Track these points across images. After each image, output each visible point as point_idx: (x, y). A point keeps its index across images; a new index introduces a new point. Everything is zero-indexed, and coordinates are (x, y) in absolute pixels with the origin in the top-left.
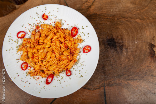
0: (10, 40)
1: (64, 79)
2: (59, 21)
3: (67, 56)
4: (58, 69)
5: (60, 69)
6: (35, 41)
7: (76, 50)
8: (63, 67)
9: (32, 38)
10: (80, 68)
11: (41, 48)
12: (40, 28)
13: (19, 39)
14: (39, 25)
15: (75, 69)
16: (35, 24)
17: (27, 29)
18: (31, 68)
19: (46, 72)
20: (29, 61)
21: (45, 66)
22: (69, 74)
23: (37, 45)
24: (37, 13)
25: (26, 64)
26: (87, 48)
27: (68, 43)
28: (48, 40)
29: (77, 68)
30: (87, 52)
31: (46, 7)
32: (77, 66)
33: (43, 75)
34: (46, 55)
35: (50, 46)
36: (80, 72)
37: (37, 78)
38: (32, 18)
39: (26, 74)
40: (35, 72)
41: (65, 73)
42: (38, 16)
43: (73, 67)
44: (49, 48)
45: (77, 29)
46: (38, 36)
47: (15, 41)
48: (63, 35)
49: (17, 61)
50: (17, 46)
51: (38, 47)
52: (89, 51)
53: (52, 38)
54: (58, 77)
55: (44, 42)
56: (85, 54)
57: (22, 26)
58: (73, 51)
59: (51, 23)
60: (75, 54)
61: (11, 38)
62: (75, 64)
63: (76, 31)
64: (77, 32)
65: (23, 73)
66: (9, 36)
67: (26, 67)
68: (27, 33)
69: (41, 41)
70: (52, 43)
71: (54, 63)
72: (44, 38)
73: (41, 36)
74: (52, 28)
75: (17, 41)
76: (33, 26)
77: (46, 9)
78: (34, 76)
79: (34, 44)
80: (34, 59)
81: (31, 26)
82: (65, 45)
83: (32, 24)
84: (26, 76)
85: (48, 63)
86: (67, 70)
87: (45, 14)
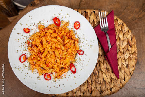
0: (19, 70)
1: (81, 59)
2: (39, 24)
3: (69, 42)
4: (71, 56)
5: (73, 56)
6: (38, 53)
7: (71, 33)
8: (73, 52)
9: (33, 53)
10: (85, 42)
11: (47, 54)
12: (31, 42)
13: (24, 62)
14: (28, 40)
15: (82, 46)
16: (25, 43)
17: (22, 51)
18: (53, 74)
19: (66, 66)
20: (47, 70)
21: (61, 63)
22: (82, 53)
23: (42, 55)
24: (18, 34)
25: (47, 75)
26: (76, 25)
27: (61, 33)
28: (45, 44)
29: (82, 44)
30: (79, 28)
31: (20, 23)
32: (82, 42)
33: (66, 70)
34: (55, 55)
35: (50, 47)
36: (88, 44)
37: (64, 77)
38: (18, 40)
39: (54, 81)
40: (59, 74)
41: (78, 55)
42: (21, 34)
43: (80, 46)
44: (51, 48)
45: (57, 19)
46: (36, 48)
47: (23, 67)
48: (52, 31)
49: (39, 78)
50: (28, 69)
51: (44, 55)
52: (80, 25)
53: (47, 40)
54: (77, 61)
55: (44, 47)
56: (79, 30)
57: (18, 52)
58: (69, 35)
59: (35, 31)
60: (73, 36)
61: (18, 68)
62: (79, 43)
63: (57, 20)
64: (59, 20)
65: (51, 83)
66: (16, 68)
67: (49, 77)
68: (26, 54)
69: (41, 49)
70: (51, 44)
71: (65, 55)
72: (41, 46)
73: (38, 46)
74: (39, 33)
75: (24, 65)
76: (24, 45)
77: (22, 25)
78: (61, 77)
79: (39, 56)
80: (49, 65)
81: (23, 46)
82: (60, 36)
83: (23, 44)
84: (56, 82)
85: (62, 59)
86: (78, 51)
87: (24, 29)
